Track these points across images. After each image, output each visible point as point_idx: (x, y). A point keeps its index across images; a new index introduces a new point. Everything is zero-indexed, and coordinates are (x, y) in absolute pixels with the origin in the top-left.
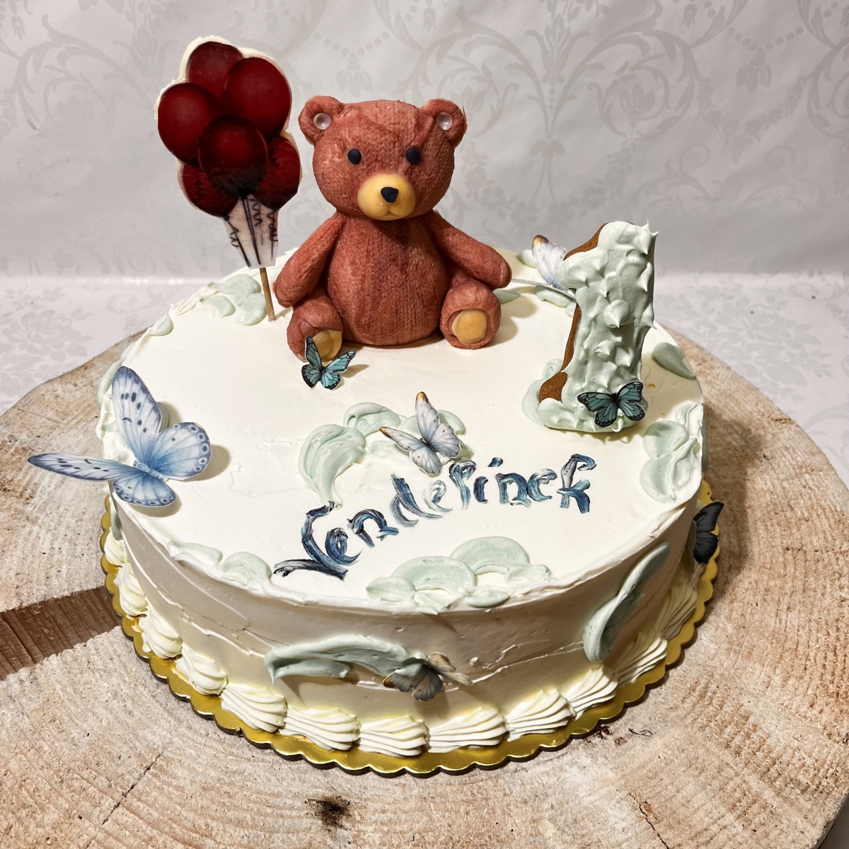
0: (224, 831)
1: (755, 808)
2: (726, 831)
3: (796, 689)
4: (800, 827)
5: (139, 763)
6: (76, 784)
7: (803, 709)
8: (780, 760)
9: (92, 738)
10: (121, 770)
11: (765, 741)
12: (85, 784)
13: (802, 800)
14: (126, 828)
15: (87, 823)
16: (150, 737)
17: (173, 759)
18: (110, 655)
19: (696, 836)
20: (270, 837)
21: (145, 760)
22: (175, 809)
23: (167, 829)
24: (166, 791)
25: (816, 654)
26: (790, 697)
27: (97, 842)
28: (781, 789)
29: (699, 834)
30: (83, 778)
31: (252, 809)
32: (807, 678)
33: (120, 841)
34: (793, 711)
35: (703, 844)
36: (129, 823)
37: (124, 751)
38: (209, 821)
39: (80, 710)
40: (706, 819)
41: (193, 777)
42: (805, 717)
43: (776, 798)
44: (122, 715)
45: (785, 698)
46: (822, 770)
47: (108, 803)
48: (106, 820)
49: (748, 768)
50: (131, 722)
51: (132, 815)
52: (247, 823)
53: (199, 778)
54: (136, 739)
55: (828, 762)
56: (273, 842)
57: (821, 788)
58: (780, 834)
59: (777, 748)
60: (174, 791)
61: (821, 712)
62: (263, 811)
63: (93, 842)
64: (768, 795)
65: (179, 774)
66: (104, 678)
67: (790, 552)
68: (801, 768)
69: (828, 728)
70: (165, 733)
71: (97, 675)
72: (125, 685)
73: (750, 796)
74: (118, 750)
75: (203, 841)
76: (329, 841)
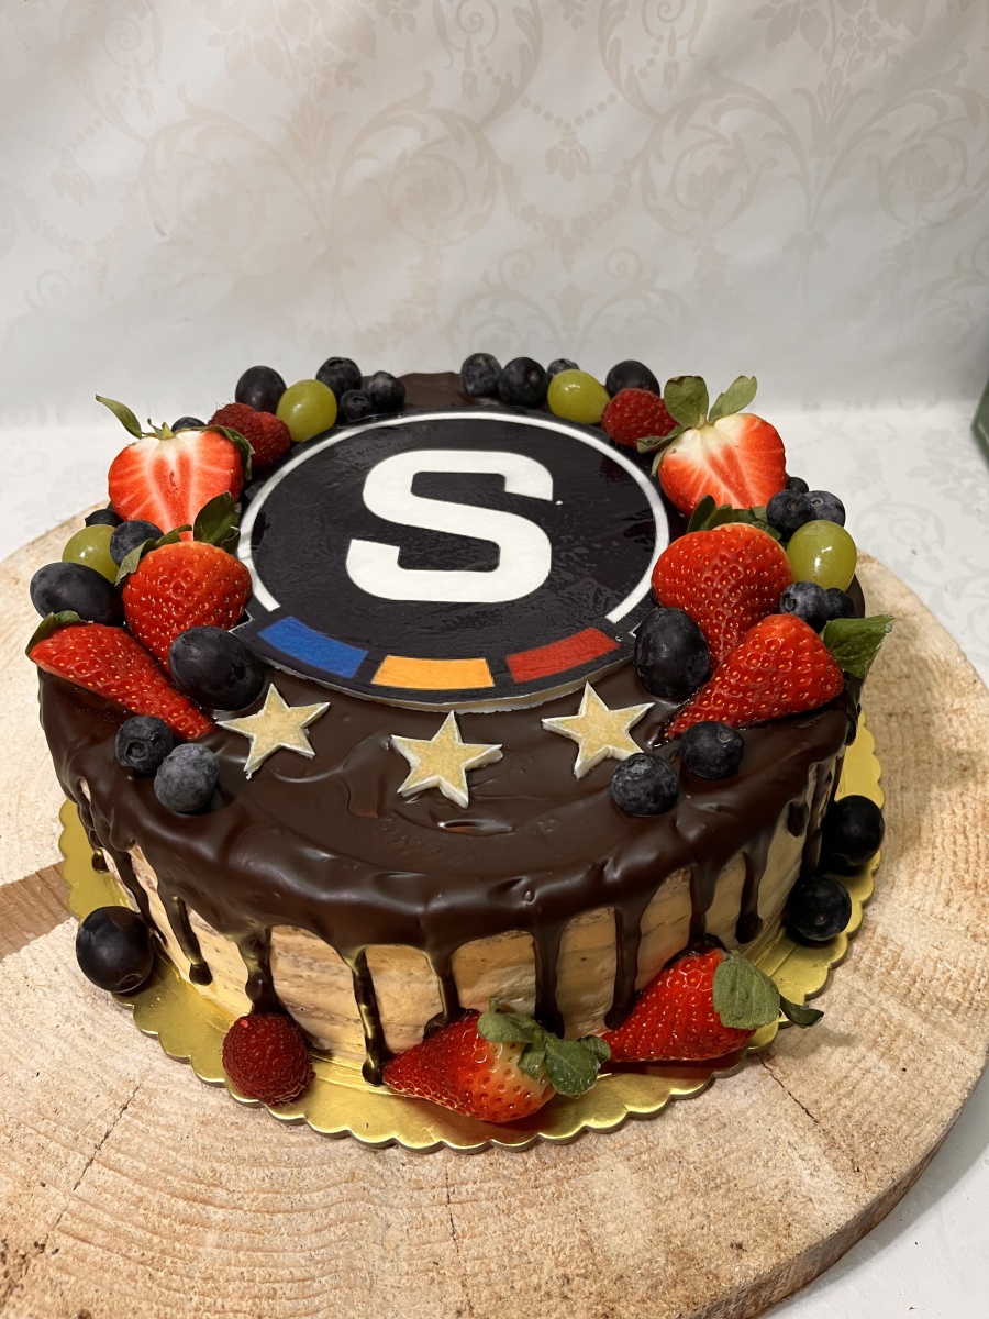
0: (238, 1174)
1: (901, 1041)
2: (870, 1075)
3: (926, 886)
4: (958, 1057)
5: (112, 1102)
6: (31, 1142)
7: (939, 909)
8: (921, 976)
9: (45, 1077)
10: (89, 1115)
11: (899, 955)
12: (43, 1140)
13: (954, 1023)
14: (105, 1191)
15: (53, 1191)
16: (121, 1066)
17: (156, 1090)
18: (53, 963)
19: (835, 1087)
20: (299, 1173)
21: (120, 1097)
22: (169, 1155)
23: (161, 1184)
24: (153, 1135)
25: (943, 839)
26: (920, 896)
27: (70, 1213)
28: (927, 1013)
29: (837, 1084)
30: (39, 1133)
31: (270, 1141)
32: (937, 870)
33: (102, 1208)
34: (927, 913)
35: (844, 1096)
36: (109, 1184)
37: (90, 1088)
38: (216, 1165)
39: (22, 1043)
40: (844, 1064)
41: (187, 1110)
42: (942, 918)
43: (924, 1025)
44: (79, 1042)
45: (915, 898)
46: (972, 982)
47: (77, 1160)
48: (79, 1183)
49: (885, 993)
50: (93, 1049)
51: (111, 1172)
52: (266, 1159)
53: (194, 1110)
54: (103, 1071)
55: (978, 971)
56: (304, 1179)
57: (974, 1004)
58: (935, 1070)
59: (915, 962)
60: (164, 1133)
61: (960, 910)
62: (285, 1141)
63: (65, 1214)
64: (913, 1022)
65: (168, 1108)
66: (49, 996)
67: (894, 719)
68: (946, 983)
69: (972, 928)
70: (141, 1057)
71: (40, 994)
72: (78, 1002)
73: (892, 1027)
74: (81, 1090)
75: (212, 1192)
76: (377, 1167)
